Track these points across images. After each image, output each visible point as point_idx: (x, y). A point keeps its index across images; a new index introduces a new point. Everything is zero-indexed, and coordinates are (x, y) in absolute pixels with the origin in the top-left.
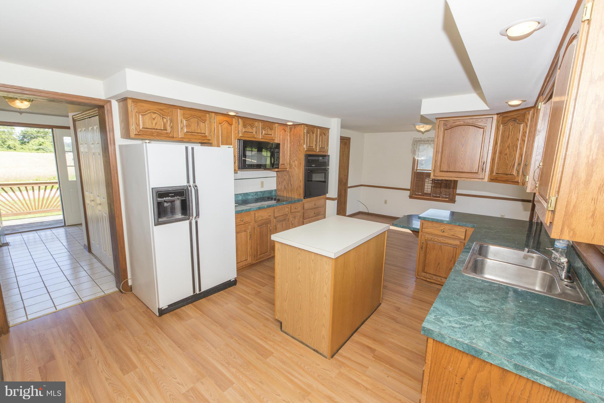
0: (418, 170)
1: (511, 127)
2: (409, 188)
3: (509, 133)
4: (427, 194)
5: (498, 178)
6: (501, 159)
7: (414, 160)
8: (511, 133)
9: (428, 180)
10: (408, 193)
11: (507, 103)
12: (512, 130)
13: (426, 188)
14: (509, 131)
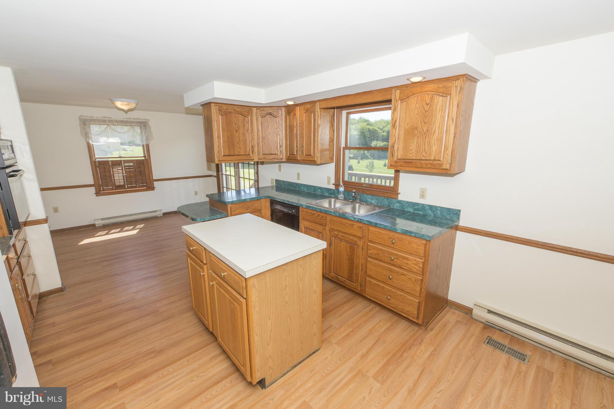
0: (97, 158)
1: (269, 119)
2: (93, 183)
3: (268, 123)
4: (120, 187)
5: (265, 157)
6: (265, 143)
7: (88, 144)
8: (270, 123)
9: (116, 170)
10: (93, 189)
11: (286, 102)
12: (270, 122)
13: (117, 180)
14: (268, 122)
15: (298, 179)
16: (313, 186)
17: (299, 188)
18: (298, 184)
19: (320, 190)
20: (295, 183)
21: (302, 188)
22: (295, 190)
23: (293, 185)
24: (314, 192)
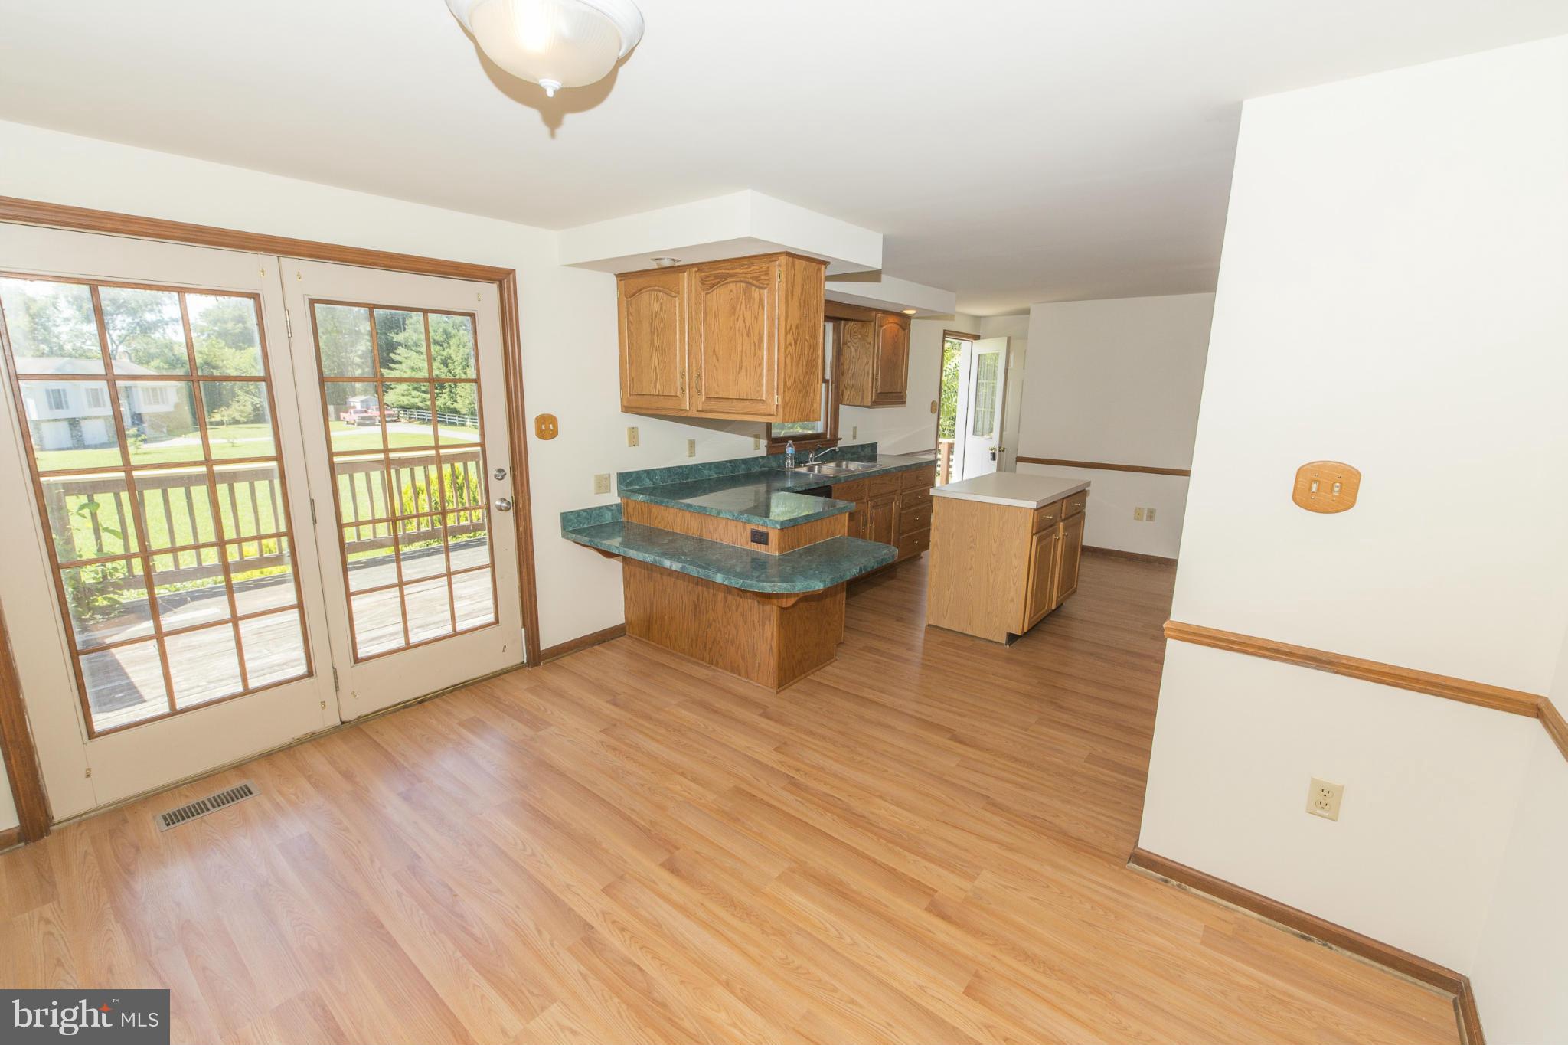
15: (692, 454)
16: (731, 461)
17: (697, 476)
18: (695, 465)
19: (743, 466)
20: (686, 467)
21: (705, 472)
22: (687, 483)
23: (682, 473)
24: (732, 473)
